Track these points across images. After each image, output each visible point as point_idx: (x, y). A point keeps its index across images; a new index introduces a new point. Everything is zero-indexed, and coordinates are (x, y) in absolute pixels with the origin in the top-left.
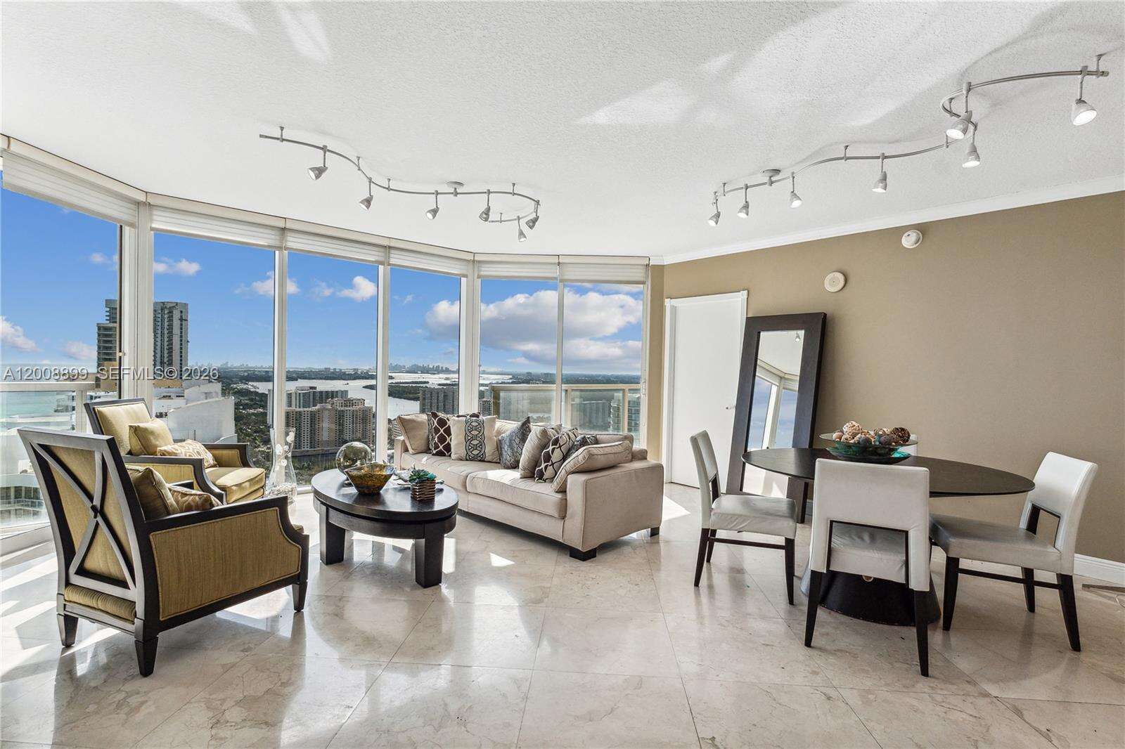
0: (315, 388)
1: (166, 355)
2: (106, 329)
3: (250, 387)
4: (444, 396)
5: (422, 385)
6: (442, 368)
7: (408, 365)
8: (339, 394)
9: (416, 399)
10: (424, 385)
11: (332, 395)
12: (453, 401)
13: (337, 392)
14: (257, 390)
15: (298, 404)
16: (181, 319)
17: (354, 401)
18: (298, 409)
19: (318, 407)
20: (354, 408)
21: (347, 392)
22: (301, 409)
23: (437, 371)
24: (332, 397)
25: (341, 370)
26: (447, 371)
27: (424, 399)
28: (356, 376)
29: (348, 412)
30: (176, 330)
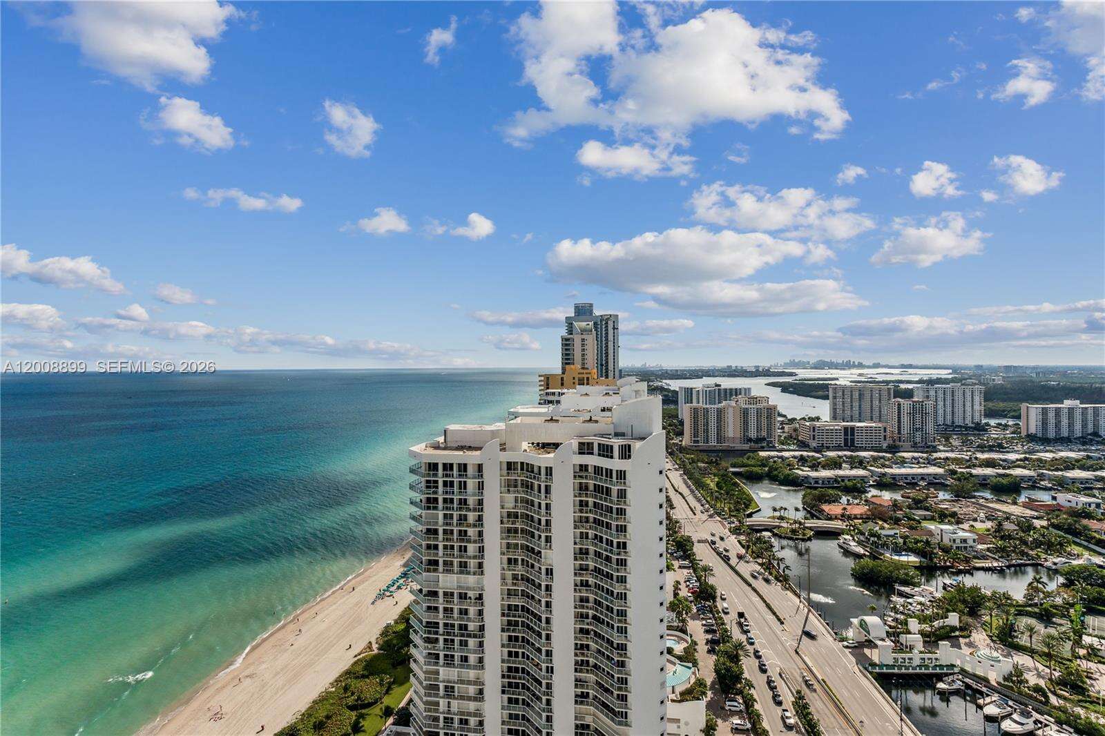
0: (720, 386)
1: (604, 359)
2: (567, 340)
3: (664, 384)
4: (860, 395)
5: (830, 382)
6: (854, 362)
7: (813, 361)
8: (743, 392)
9: (826, 397)
10: (833, 382)
11: (736, 392)
12: (872, 401)
13: (740, 389)
14: (670, 388)
15: (704, 402)
16: (614, 329)
17: (758, 399)
18: (705, 406)
19: (724, 403)
20: (759, 406)
21: (749, 389)
22: (708, 406)
23: (848, 365)
24: (736, 395)
25: (742, 367)
26: (861, 366)
27: (835, 398)
28: (757, 373)
29: (752, 410)
30: (611, 337)
